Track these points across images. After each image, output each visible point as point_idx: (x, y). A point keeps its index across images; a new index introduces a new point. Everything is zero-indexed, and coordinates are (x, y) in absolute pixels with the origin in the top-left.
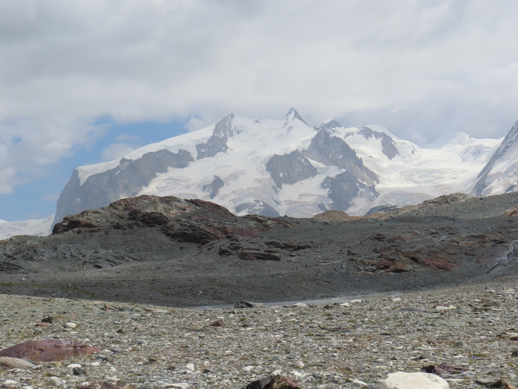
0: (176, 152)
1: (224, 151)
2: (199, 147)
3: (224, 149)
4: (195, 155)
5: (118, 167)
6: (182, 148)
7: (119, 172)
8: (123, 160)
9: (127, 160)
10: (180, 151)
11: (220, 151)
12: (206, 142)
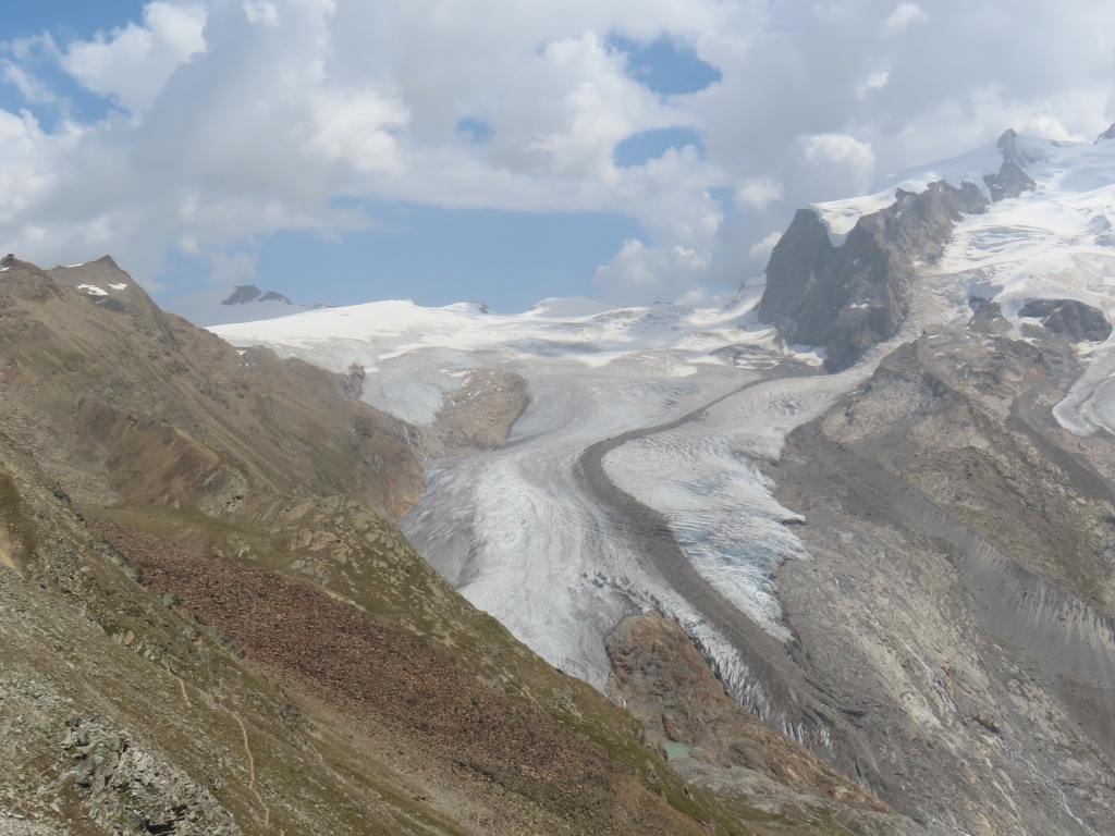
0: (959, 187)
1: (1032, 189)
2: (989, 180)
3: (1029, 185)
4: (987, 193)
5: (895, 205)
6: (967, 180)
7: (900, 213)
8: (900, 194)
9: (907, 193)
10: (964, 184)
11: (1025, 189)
12: (997, 172)
